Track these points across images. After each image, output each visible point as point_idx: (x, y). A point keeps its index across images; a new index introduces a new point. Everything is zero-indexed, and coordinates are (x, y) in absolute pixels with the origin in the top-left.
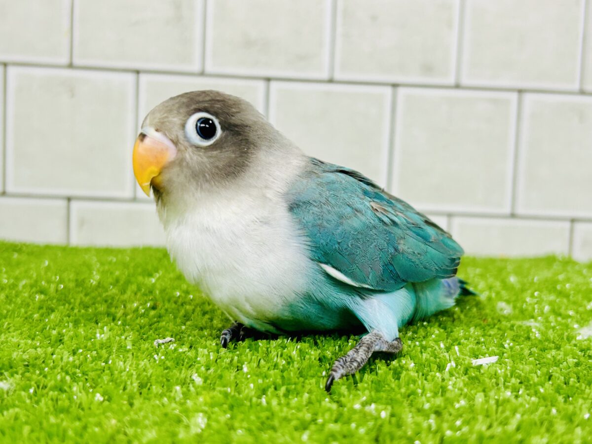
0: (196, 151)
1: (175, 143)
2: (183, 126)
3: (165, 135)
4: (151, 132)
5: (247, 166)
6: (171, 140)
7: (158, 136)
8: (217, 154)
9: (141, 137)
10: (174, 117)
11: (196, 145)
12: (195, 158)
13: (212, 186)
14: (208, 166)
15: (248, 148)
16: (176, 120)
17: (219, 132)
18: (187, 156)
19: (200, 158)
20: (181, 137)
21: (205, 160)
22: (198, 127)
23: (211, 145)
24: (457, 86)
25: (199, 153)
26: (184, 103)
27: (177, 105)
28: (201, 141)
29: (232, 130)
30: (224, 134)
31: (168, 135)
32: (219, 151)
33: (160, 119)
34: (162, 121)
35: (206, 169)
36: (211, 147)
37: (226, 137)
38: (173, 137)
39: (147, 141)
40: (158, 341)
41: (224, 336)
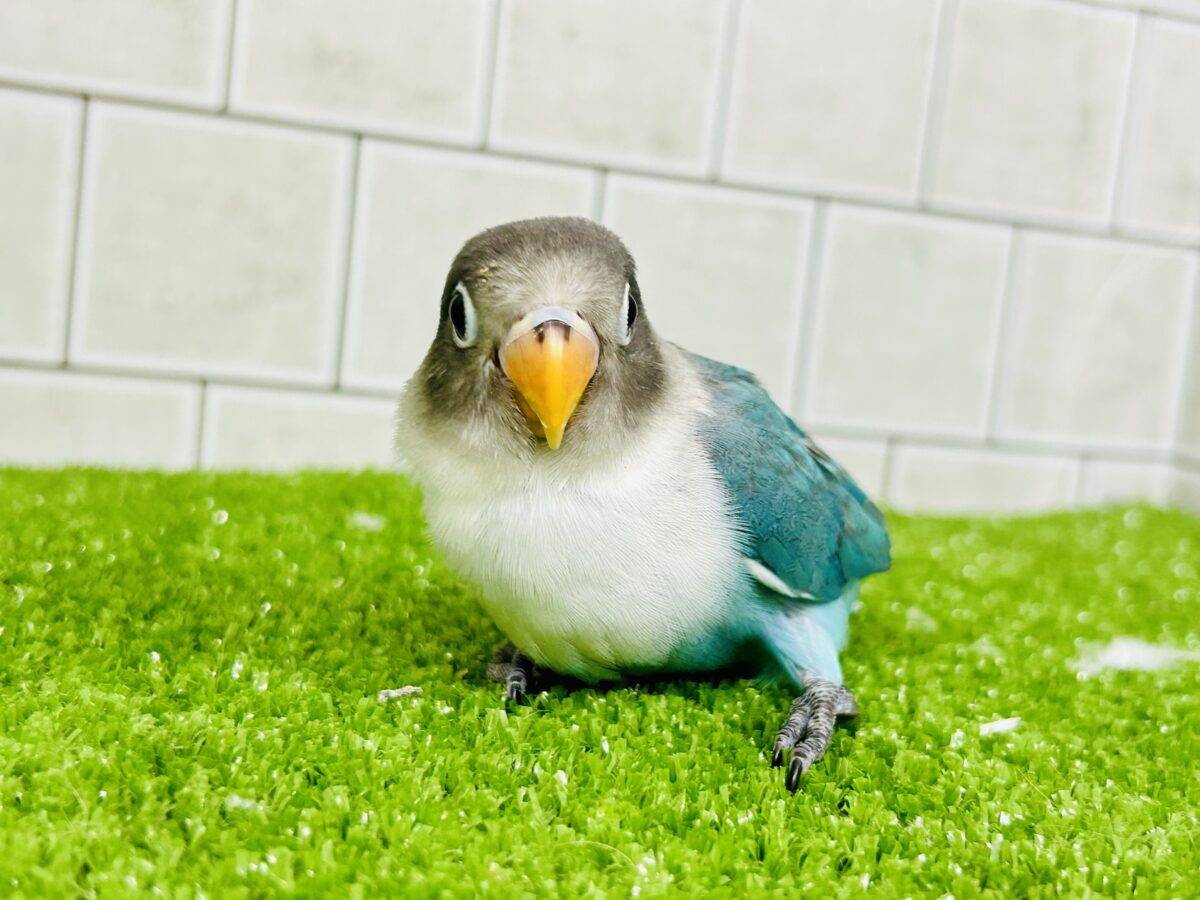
0: (620, 354)
1: (605, 341)
2: (619, 309)
3: (593, 325)
4: (574, 320)
6: (598, 335)
7: (585, 327)
11: (621, 343)
16: (613, 298)
23: (631, 341)
24: (713, 181)
25: (622, 358)
27: (605, 267)
31: (597, 326)
33: (588, 294)
34: (593, 298)
38: (606, 331)
40: (388, 693)
41: (516, 682)
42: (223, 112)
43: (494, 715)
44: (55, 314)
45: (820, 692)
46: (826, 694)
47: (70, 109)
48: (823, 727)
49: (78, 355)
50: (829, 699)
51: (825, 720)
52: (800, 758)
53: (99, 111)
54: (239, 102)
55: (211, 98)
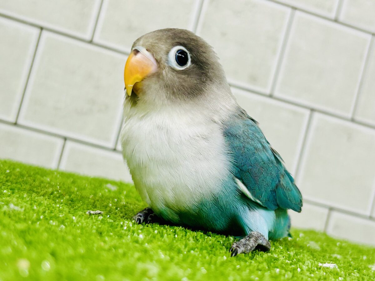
0: (171, 71)
1: (158, 62)
2: (167, 53)
3: (153, 55)
4: (143, 51)
5: (204, 91)
6: (156, 59)
7: (148, 54)
8: (184, 77)
9: (135, 52)
10: (162, 45)
11: (172, 67)
12: (169, 75)
13: (177, 98)
14: (177, 84)
15: (206, 80)
16: (163, 47)
17: (189, 63)
18: (164, 73)
19: (172, 76)
20: (164, 59)
21: (176, 78)
22: (177, 56)
23: (182, 70)
25: (172, 73)
26: (170, 36)
27: (165, 37)
28: (177, 65)
29: (198, 65)
30: (192, 66)
31: (154, 55)
32: (187, 76)
33: (151, 43)
34: (153, 44)
35: (175, 85)
36: (182, 72)
37: (193, 68)
38: (158, 58)
39: (139, 56)
40: (90, 212)
41: (139, 217)
42: (91, 42)
43: (127, 224)
44: (16, 105)
45: (254, 233)
46: (256, 234)
47: (36, 31)
48: (251, 244)
49: (21, 121)
50: (256, 236)
51: (252, 242)
52: (237, 248)
53: (45, 34)
54: (96, 40)
55: (88, 37)
